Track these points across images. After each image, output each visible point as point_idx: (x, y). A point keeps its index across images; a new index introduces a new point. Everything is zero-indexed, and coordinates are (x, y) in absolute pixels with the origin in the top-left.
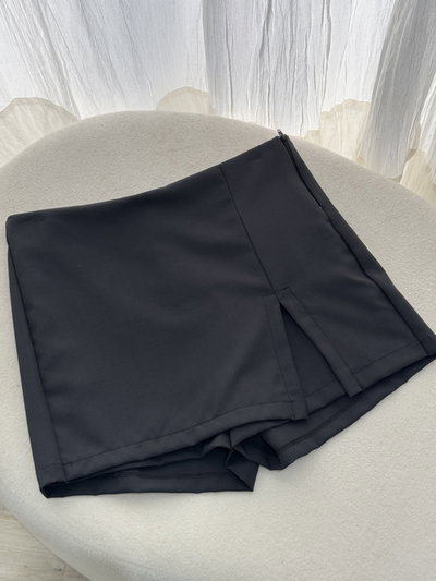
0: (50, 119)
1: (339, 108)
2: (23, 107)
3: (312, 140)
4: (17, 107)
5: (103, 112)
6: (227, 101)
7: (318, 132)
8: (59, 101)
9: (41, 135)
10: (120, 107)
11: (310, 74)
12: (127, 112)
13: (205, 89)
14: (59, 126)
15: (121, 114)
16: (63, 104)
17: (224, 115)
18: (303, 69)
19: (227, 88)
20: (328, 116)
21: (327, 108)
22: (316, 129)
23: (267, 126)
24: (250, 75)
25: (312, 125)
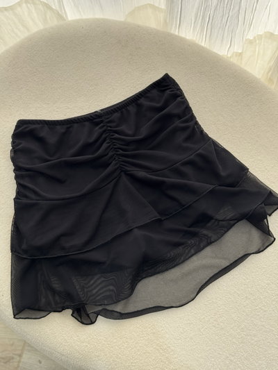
0: (48, 17)
1: (260, 37)
2: (29, 5)
3: (234, 60)
4: (24, 5)
5: (85, 17)
6: (176, 21)
7: (241, 54)
8: (55, 6)
9: (41, 27)
10: (99, 15)
11: (242, 12)
12: (102, 19)
13: (163, 6)
14: (53, 23)
15: (98, 20)
16: (58, 9)
17: (172, 32)
18: (237, 8)
19: (178, 12)
20: (251, 42)
21: (250, 36)
22: (240, 51)
23: (203, 44)
24: (196, 6)
25: (237, 48)
